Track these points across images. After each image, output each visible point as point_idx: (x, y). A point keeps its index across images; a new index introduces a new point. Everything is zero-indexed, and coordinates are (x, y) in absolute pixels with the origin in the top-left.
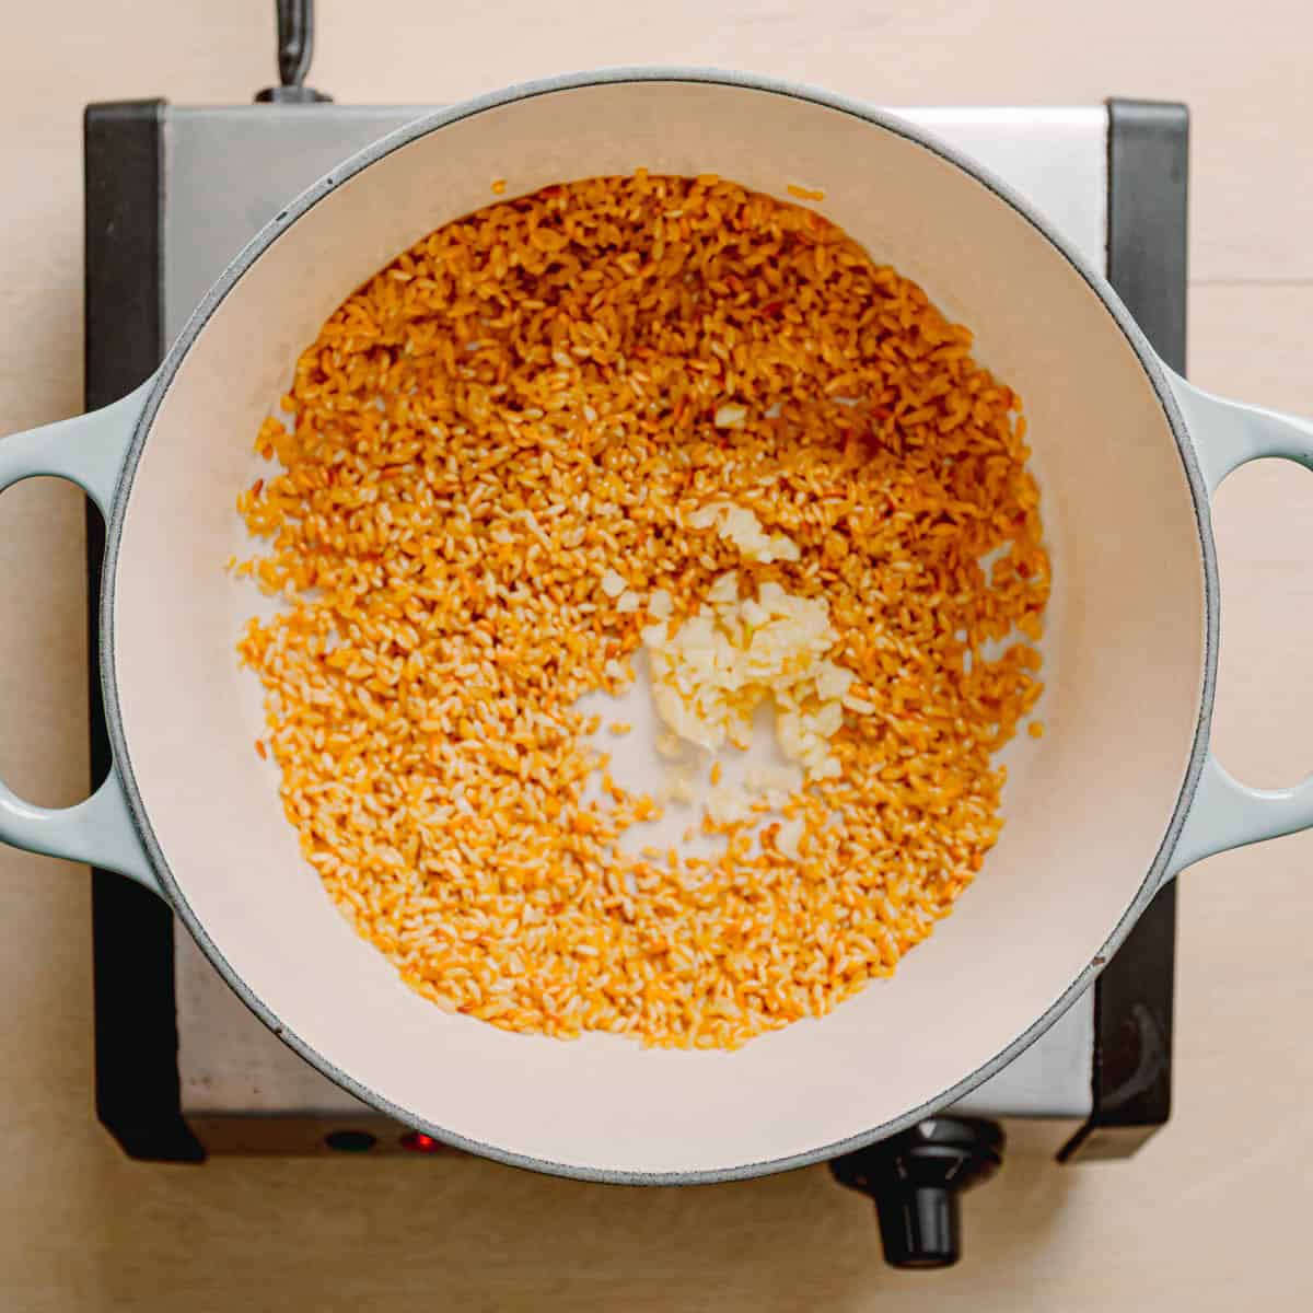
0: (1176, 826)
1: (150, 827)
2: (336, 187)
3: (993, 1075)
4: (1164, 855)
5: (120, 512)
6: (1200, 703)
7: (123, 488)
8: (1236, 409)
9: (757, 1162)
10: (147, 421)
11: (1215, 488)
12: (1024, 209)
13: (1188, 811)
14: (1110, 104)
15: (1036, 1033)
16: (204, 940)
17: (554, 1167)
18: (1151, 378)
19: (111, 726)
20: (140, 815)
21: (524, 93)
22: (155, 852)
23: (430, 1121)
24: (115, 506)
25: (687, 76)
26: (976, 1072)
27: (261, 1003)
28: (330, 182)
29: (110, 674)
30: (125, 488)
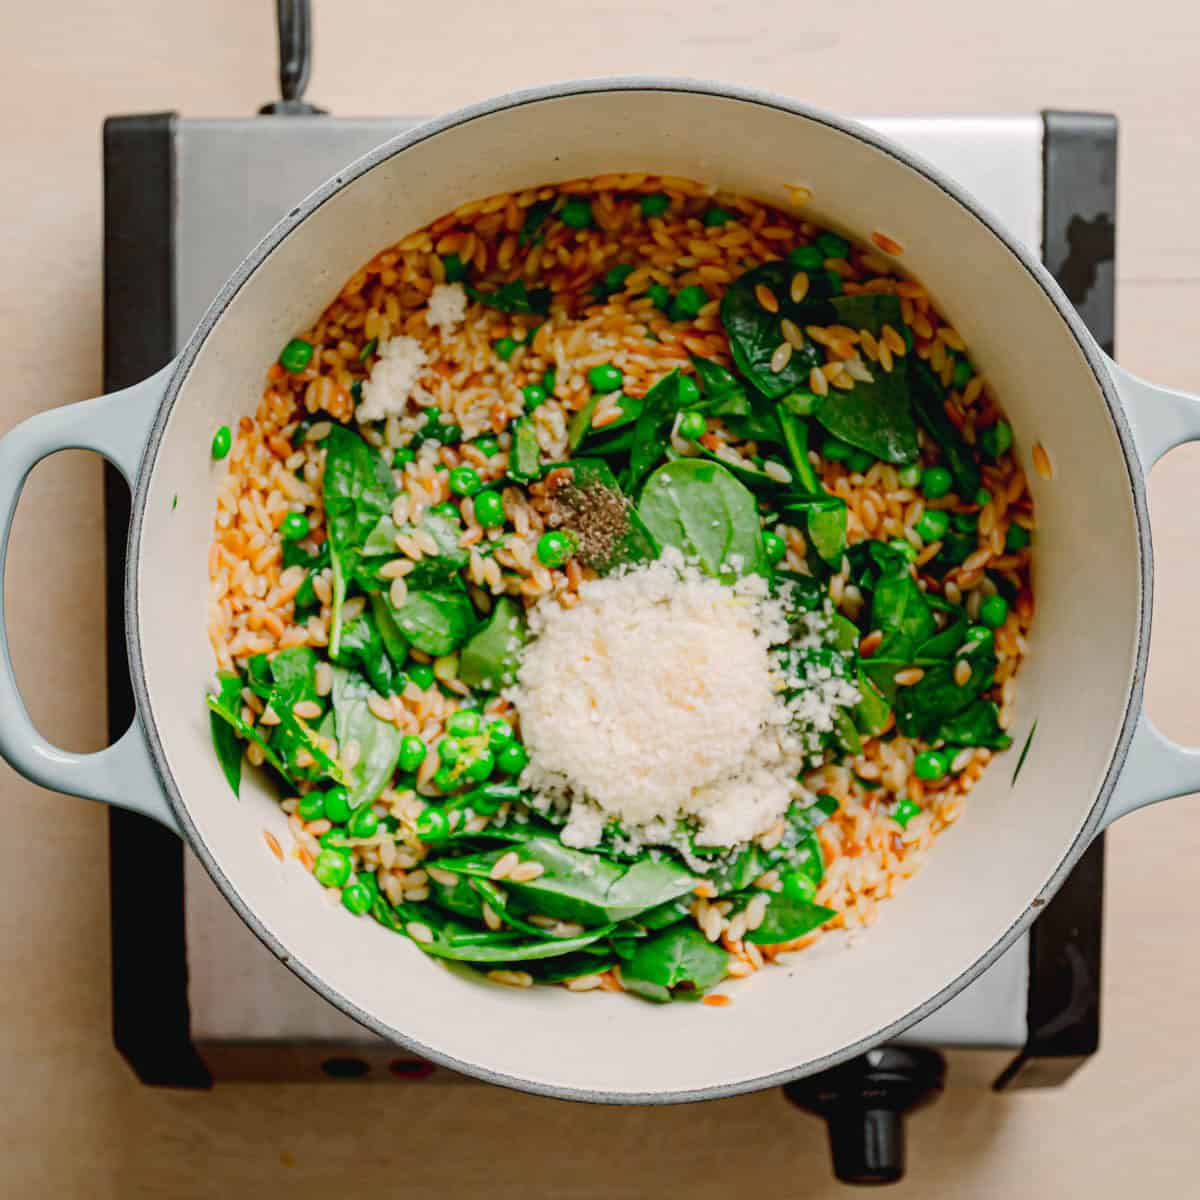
0: (1111, 780)
1: (169, 771)
2: (345, 186)
3: (940, 1006)
4: (1100, 805)
5: (144, 483)
6: (1134, 667)
7: (147, 461)
8: (1170, 396)
9: (722, 1084)
10: (170, 399)
11: (1150, 469)
12: (976, 210)
13: (1122, 766)
14: (1045, 115)
15: (979, 970)
16: (217, 875)
17: (535, 1086)
18: (1092, 367)
19: (135, 679)
20: (160, 759)
21: (517, 101)
22: (173, 794)
23: (423, 1044)
24: (141, 476)
25: (668, 86)
26: (925, 1004)
27: (269, 933)
28: (339, 181)
29: (135, 631)
30: (150, 459)
